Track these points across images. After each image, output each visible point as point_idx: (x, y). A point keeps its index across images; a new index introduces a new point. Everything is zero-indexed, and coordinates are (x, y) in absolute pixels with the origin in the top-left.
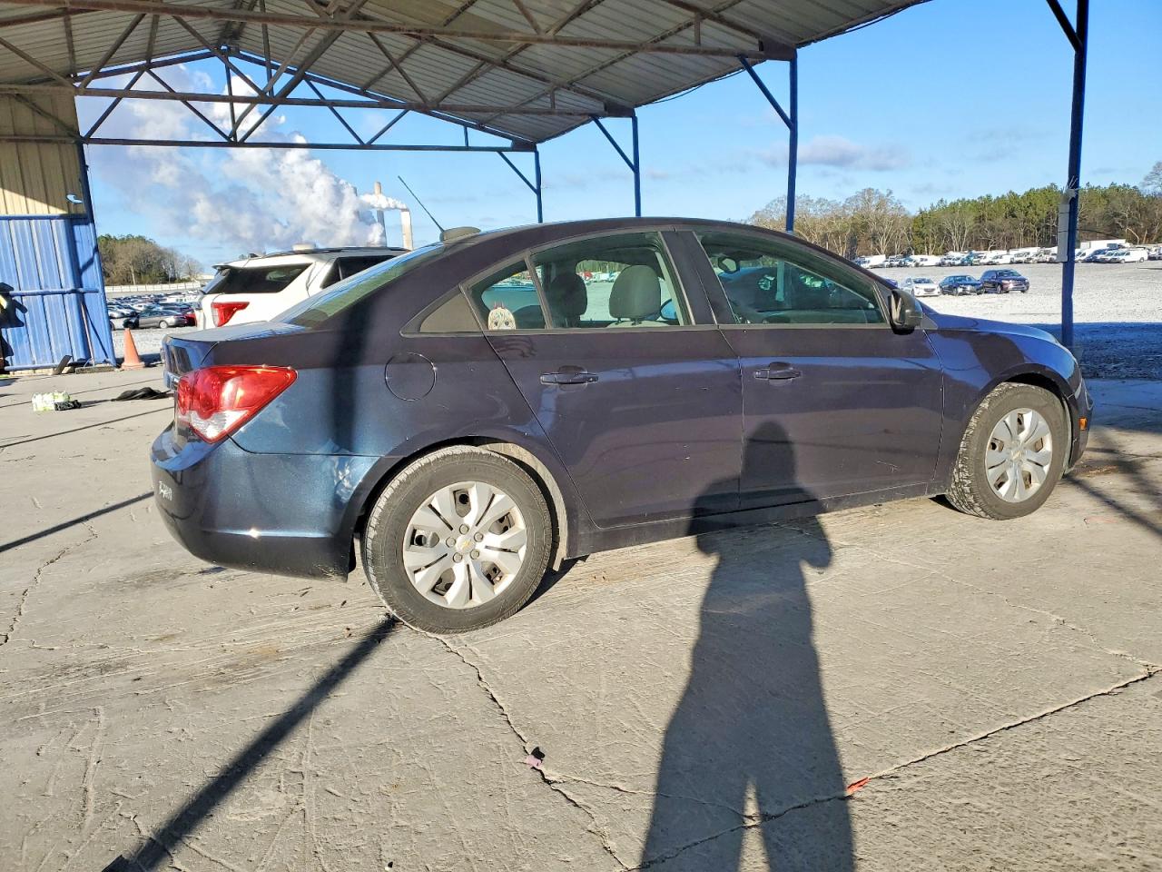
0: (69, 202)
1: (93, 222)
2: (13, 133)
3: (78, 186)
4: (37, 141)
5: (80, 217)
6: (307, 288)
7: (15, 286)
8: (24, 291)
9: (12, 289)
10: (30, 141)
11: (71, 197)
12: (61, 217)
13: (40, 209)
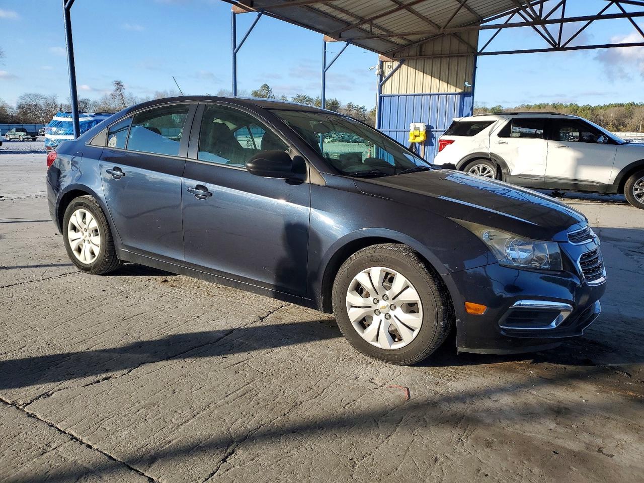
0: (466, 86)
1: (473, 96)
2: (448, 52)
3: (471, 77)
4: (458, 56)
5: (468, 93)
6: (490, 135)
7: (435, 127)
8: (437, 130)
9: (433, 128)
10: (454, 56)
11: (466, 83)
12: (459, 94)
13: (452, 89)
